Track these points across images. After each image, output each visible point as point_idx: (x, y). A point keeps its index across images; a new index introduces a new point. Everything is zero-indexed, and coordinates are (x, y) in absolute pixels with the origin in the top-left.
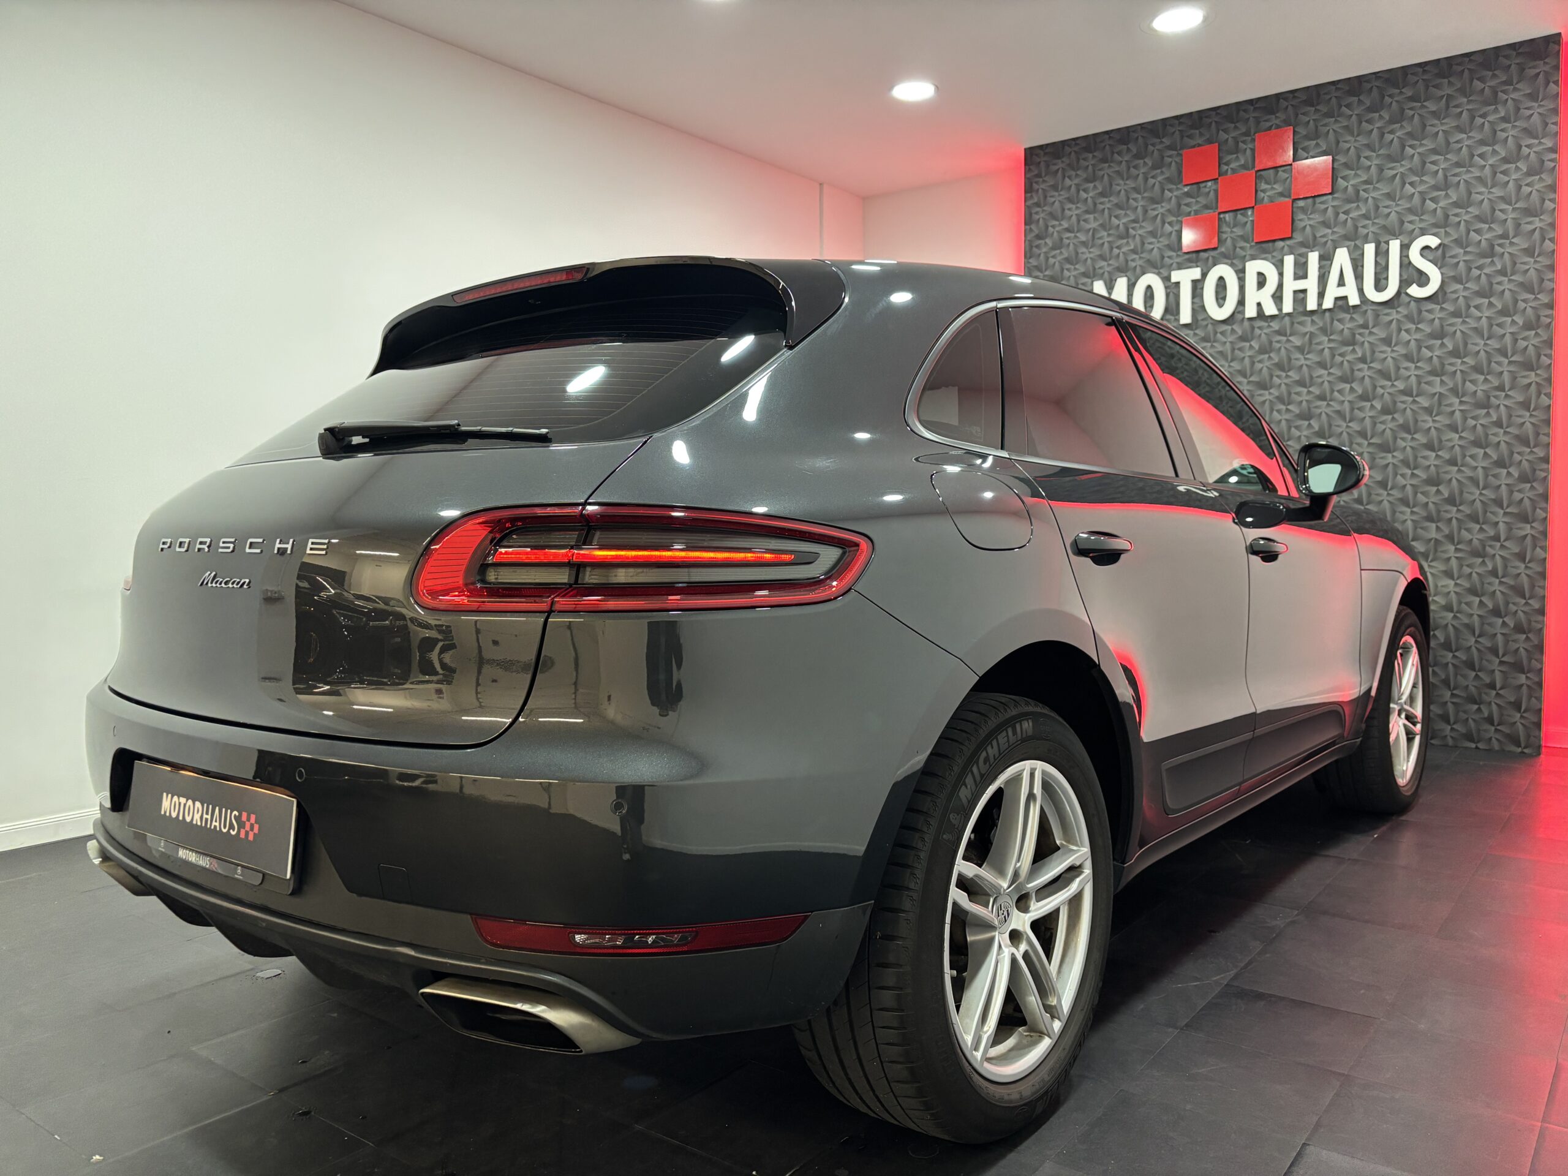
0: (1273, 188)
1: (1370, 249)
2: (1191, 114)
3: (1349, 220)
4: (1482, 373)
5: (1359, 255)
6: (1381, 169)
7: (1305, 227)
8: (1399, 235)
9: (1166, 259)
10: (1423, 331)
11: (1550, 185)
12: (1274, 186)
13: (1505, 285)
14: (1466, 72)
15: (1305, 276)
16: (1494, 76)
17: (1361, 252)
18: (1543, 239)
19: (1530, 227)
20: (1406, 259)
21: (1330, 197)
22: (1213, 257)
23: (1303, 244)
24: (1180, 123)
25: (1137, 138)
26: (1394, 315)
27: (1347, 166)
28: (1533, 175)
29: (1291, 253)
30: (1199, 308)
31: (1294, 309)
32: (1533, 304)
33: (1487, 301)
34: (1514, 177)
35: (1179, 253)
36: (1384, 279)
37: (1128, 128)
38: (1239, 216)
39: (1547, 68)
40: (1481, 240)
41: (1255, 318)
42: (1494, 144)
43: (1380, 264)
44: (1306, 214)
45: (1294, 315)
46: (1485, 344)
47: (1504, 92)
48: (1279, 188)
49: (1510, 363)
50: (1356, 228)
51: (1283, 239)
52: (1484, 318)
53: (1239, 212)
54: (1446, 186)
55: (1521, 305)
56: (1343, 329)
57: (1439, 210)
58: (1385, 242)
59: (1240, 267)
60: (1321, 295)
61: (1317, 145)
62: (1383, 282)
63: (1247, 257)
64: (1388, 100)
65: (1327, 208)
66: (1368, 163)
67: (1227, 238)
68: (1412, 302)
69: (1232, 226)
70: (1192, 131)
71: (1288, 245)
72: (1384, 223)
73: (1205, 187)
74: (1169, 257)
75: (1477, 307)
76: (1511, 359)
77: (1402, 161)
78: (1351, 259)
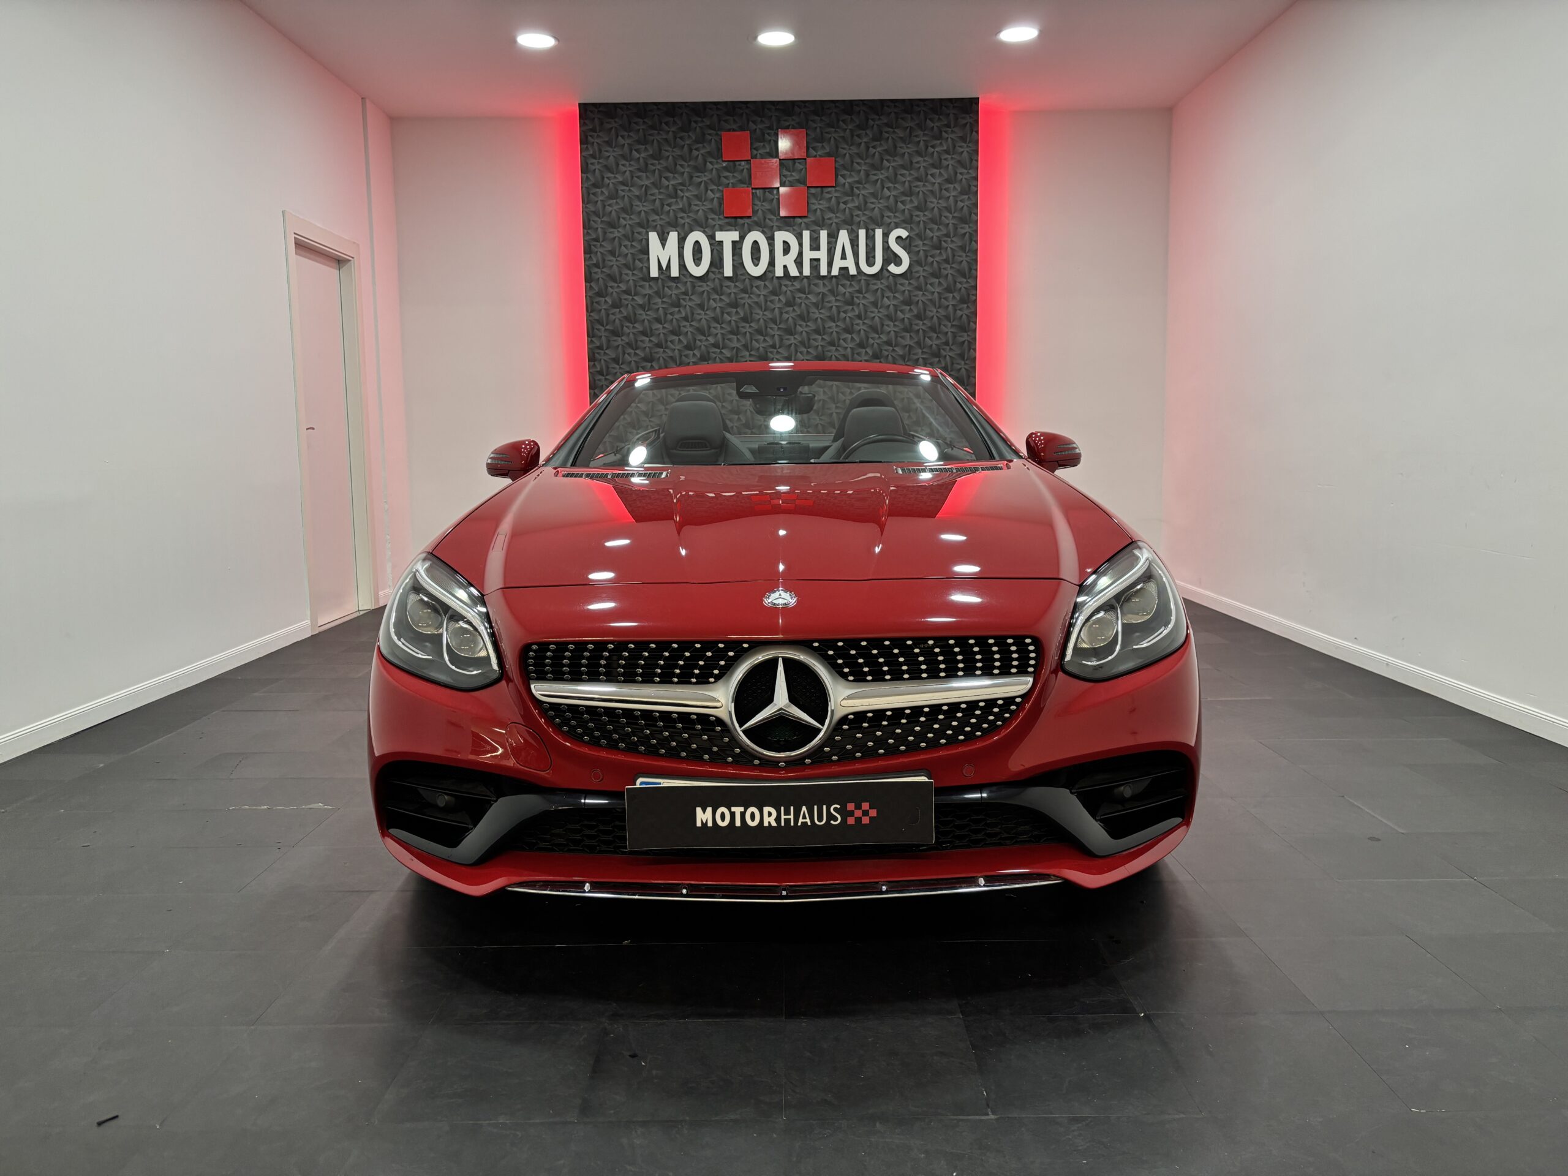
0: (791, 175)
1: (862, 233)
2: (725, 103)
3: (847, 210)
4: (936, 333)
5: (854, 237)
6: (868, 175)
7: (816, 209)
8: (881, 226)
9: (710, 221)
10: (899, 299)
11: (974, 203)
12: (793, 174)
13: (948, 271)
14: (922, 112)
15: (818, 248)
16: (939, 119)
17: (856, 235)
18: (971, 241)
19: (963, 231)
20: (885, 244)
21: (833, 189)
22: (747, 223)
23: (816, 223)
24: (718, 109)
25: (682, 114)
26: (879, 285)
27: (844, 167)
28: (963, 194)
29: (807, 229)
30: (738, 265)
31: (811, 273)
32: (965, 286)
33: (938, 280)
34: (954, 193)
35: (720, 217)
36: (872, 257)
37: (673, 104)
38: (767, 193)
39: (971, 120)
40: (933, 237)
41: (782, 277)
42: (940, 168)
43: (869, 246)
44: (817, 200)
45: (811, 278)
46: (937, 311)
47: (946, 132)
48: (796, 176)
49: (952, 326)
50: (852, 216)
51: (800, 217)
52: (936, 294)
53: (767, 190)
54: (910, 193)
55: (959, 286)
56: (845, 292)
57: (906, 210)
58: (871, 229)
59: (769, 235)
60: (830, 264)
61: (823, 147)
62: (871, 259)
63: (775, 228)
64: (871, 122)
65: (832, 197)
66: (859, 168)
67: (758, 210)
68: (891, 277)
69: (762, 199)
70: (728, 118)
71: (805, 222)
72: (870, 215)
73: (740, 165)
74: (713, 219)
75: (930, 284)
76: (954, 323)
77: (882, 169)
78: (850, 240)
